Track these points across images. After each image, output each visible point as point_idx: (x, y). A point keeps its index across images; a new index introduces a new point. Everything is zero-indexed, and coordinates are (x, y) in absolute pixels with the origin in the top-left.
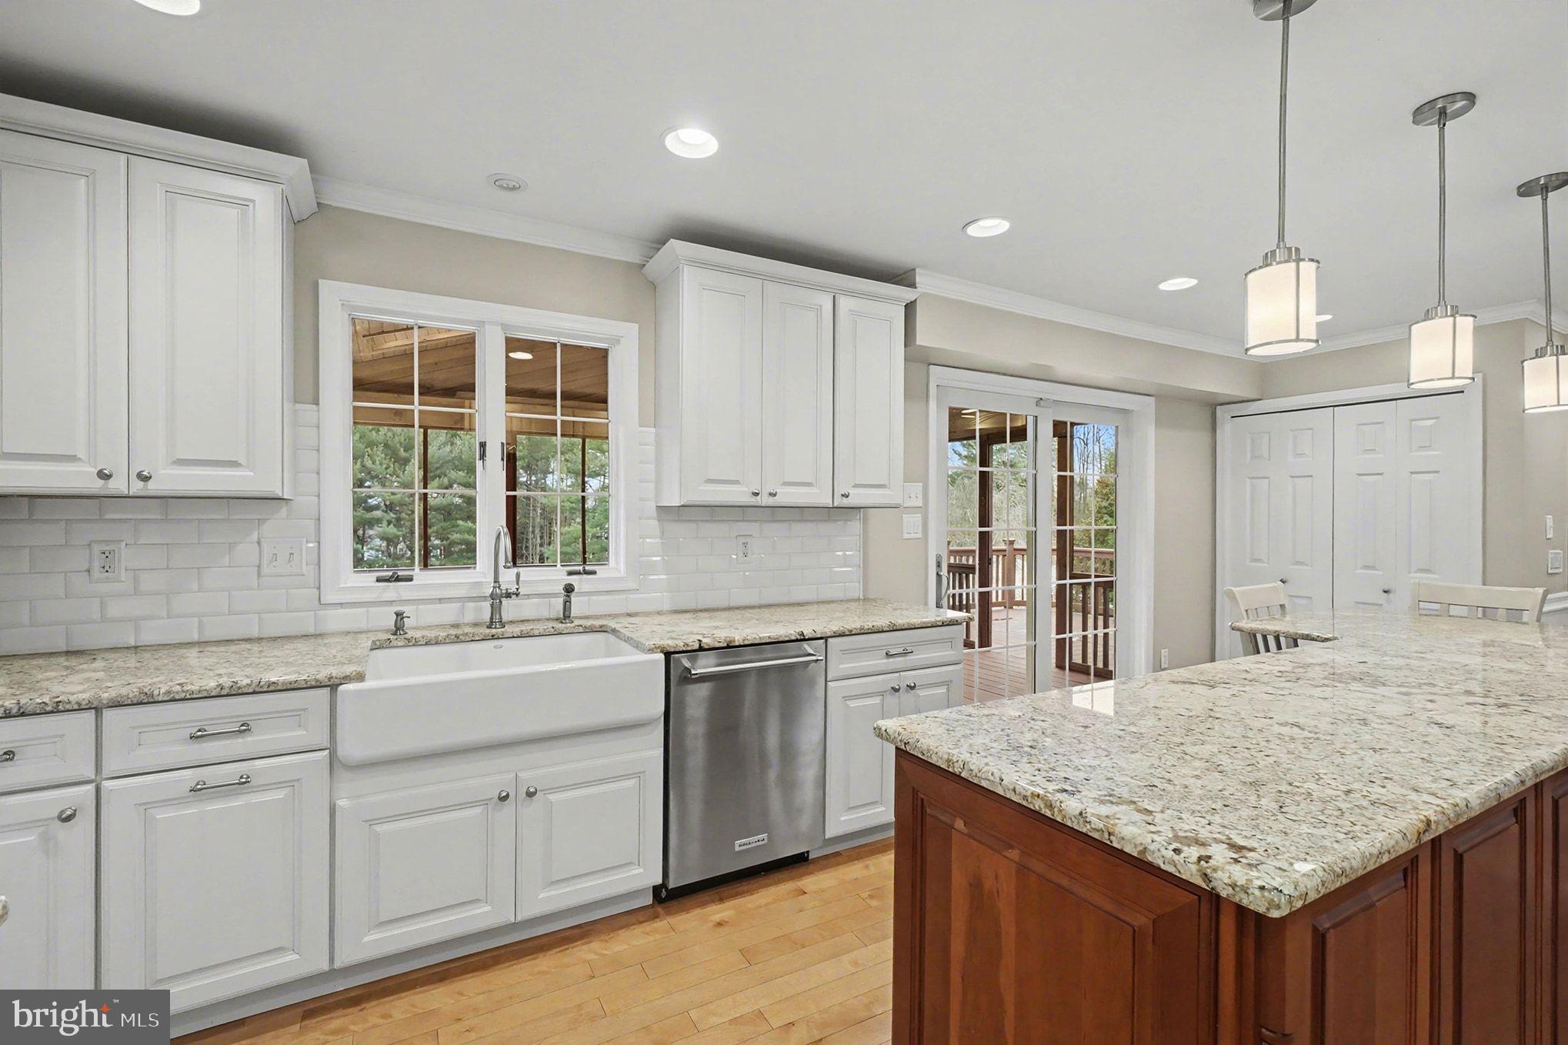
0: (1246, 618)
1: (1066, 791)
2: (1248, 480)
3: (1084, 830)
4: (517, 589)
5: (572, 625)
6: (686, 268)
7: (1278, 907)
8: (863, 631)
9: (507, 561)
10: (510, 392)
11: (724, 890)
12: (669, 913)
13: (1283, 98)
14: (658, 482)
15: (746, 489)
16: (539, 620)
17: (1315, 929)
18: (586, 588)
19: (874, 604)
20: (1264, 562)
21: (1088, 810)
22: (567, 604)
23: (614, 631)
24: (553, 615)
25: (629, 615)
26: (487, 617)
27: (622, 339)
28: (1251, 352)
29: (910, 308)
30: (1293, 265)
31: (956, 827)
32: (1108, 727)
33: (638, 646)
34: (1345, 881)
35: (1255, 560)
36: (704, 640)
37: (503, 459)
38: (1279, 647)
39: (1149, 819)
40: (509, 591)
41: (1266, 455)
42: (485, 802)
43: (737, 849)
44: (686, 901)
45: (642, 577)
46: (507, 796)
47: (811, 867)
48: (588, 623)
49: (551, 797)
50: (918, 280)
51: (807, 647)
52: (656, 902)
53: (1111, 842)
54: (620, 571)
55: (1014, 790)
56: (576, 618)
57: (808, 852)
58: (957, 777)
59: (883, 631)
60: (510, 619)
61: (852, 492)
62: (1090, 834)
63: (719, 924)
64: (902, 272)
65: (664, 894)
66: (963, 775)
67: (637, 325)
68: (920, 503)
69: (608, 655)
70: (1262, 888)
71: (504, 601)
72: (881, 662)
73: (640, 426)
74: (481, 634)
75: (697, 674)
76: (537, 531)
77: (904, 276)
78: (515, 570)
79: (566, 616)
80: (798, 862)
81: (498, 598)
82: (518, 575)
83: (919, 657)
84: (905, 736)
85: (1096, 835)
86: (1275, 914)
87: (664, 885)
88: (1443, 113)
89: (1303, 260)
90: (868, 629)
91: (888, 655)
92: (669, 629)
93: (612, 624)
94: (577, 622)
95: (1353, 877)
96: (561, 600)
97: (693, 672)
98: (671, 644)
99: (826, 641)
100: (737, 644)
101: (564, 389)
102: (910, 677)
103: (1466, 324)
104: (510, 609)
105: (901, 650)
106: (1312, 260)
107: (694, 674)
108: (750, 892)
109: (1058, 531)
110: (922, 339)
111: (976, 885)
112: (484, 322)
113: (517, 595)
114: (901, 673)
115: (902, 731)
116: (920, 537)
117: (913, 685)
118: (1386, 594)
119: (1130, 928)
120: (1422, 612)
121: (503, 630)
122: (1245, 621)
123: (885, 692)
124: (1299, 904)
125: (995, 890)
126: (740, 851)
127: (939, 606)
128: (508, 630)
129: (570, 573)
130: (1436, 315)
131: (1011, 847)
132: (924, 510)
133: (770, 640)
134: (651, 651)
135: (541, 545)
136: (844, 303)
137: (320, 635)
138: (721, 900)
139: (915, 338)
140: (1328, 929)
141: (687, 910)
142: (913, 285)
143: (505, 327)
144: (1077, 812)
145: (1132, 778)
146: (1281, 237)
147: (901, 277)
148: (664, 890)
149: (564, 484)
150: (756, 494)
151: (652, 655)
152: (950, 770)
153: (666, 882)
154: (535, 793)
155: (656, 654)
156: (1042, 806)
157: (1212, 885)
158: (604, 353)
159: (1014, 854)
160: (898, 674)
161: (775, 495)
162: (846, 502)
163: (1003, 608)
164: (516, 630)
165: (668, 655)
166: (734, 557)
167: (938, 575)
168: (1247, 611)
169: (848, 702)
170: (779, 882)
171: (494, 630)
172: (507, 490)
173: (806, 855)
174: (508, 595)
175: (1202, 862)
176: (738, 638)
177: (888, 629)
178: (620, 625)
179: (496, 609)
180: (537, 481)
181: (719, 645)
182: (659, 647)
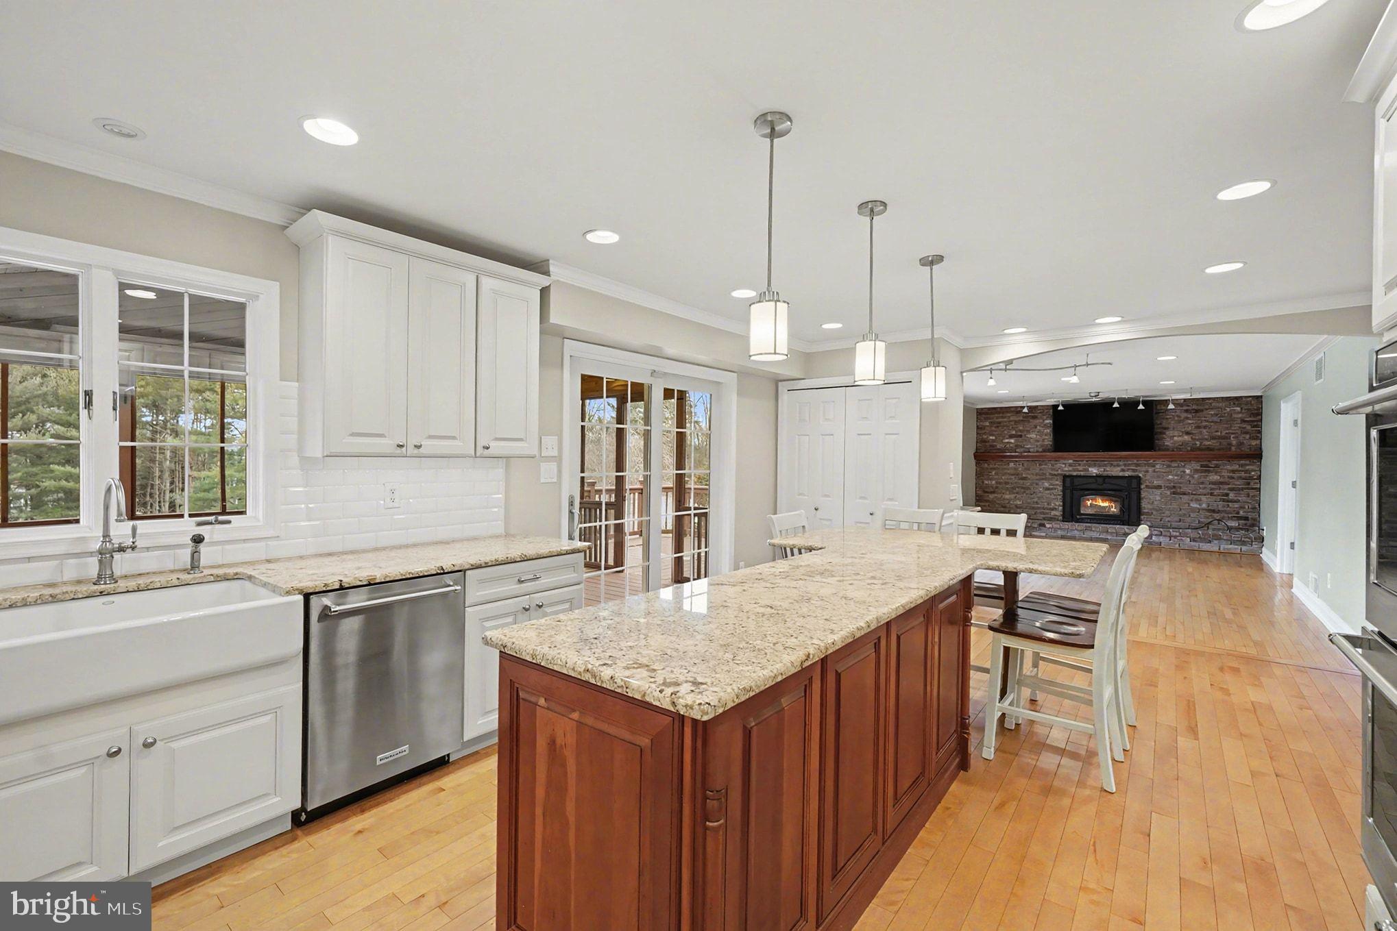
0: (779, 536)
1: (607, 664)
2: (797, 436)
3: (613, 689)
4: (133, 543)
5: (202, 574)
6: (330, 238)
7: (707, 713)
8: (497, 563)
9: (119, 514)
10: (124, 330)
11: (366, 803)
12: (309, 834)
13: (771, 191)
14: (301, 433)
15: (392, 442)
16: (161, 573)
17: (745, 727)
18: (217, 538)
19: (513, 539)
20: (805, 496)
21: (616, 675)
22: (195, 554)
23: (250, 578)
24: (180, 566)
25: (269, 561)
26: (93, 571)
27: (261, 296)
28: (752, 358)
29: (545, 292)
30: (773, 303)
31: (539, 704)
32: (655, 619)
33: (275, 589)
34: (752, 694)
35: (800, 494)
36: (345, 580)
37: (114, 409)
38: (793, 555)
39: (653, 675)
40: (122, 545)
41: (807, 419)
42: (90, 762)
43: (378, 763)
44: (326, 820)
45: (283, 524)
46: (120, 750)
47: (451, 768)
48: (220, 572)
49: (174, 745)
50: (552, 269)
51: (447, 579)
52: (294, 826)
53: (627, 693)
54: (259, 521)
55: (573, 669)
56: (204, 568)
57: (448, 755)
58: (538, 667)
59: (516, 562)
60: (124, 573)
61: (492, 444)
62: (616, 690)
63: (360, 832)
64: (539, 261)
65: (303, 817)
66: (542, 664)
67: (278, 283)
68: (555, 453)
69: (243, 600)
70: (700, 704)
71: (117, 556)
72: (514, 588)
73: (281, 380)
74: (86, 591)
75: (337, 611)
76: (167, 475)
77: (540, 264)
78: (131, 523)
79: (194, 565)
80: (440, 765)
81: (106, 555)
82: (134, 529)
83: (545, 581)
84: (506, 640)
85: (619, 690)
86: (705, 718)
87: (303, 808)
88: (872, 210)
89: (779, 301)
90: (502, 560)
91: (520, 582)
92: (311, 572)
93: (249, 571)
94: (206, 572)
95: (757, 691)
96: (188, 551)
97: (332, 610)
98: (309, 584)
99: (465, 572)
100: (378, 581)
101: (194, 330)
102: (538, 598)
103: (881, 345)
104: (122, 565)
105: (531, 577)
106: (784, 302)
107: (334, 612)
108: (391, 800)
109: (677, 474)
110: (555, 318)
111: (552, 742)
112: (90, 265)
113: (133, 548)
114: (532, 596)
115: (503, 637)
116: (556, 481)
117: (541, 604)
118: (870, 516)
119: (638, 747)
120: (887, 527)
121: (116, 585)
122: (779, 538)
123: (517, 612)
124: (721, 711)
125: (563, 744)
126: (381, 764)
127: (571, 538)
128: (121, 585)
129: (199, 524)
130: (867, 339)
131: (574, 711)
132: (558, 459)
133: (411, 576)
134: (288, 593)
135: (171, 491)
136: (486, 283)
138: (363, 811)
139: (549, 319)
140: (753, 726)
141: (328, 827)
142: (547, 273)
143: (117, 273)
144: (609, 678)
145: (654, 651)
146: (769, 284)
147: (537, 266)
148: (303, 814)
149: (202, 425)
150: (401, 446)
151: (289, 597)
152: (534, 661)
153: (305, 806)
154: (152, 744)
155: (295, 596)
156: (590, 677)
157: (677, 708)
158: (241, 307)
159: (575, 715)
160: (528, 596)
161: (420, 446)
162: (486, 452)
163: (638, 536)
164: (132, 584)
165: (307, 597)
166: (382, 502)
167: (571, 513)
168: (781, 531)
169: (485, 624)
170: (420, 786)
171: (103, 586)
172: (120, 441)
173: (447, 758)
174: (121, 549)
175: (673, 695)
176: (379, 575)
177: (519, 560)
178: (257, 572)
179: (105, 564)
180: (165, 422)
181: (360, 583)
182: (297, 589)
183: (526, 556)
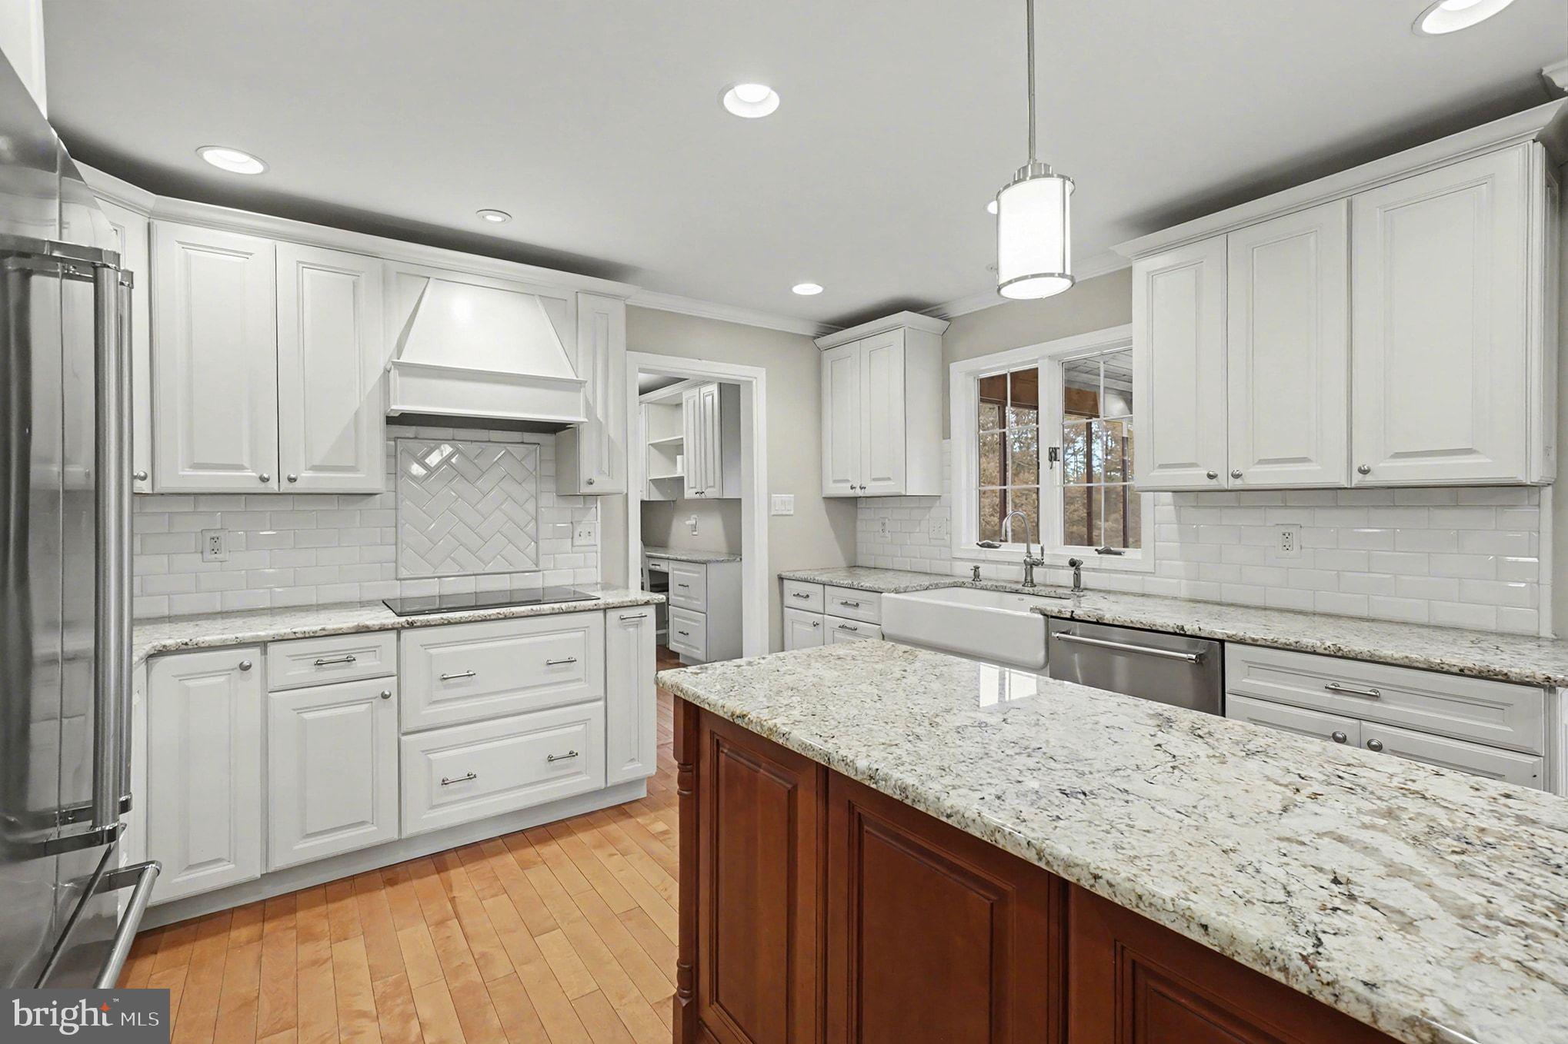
4: (1042, 560)
22: (1075, 576)
25: (1143, 595)
40: (1037, 561)
45: (1157, 561)
59: (1315, 653)
79: (1076, 585)
81: (1028, 565)
83: (1394, 708)
91: (1331, 689)
98: (1048, 608)
99: (1219, 643)
100: (1107, 622)
102: (1376, 733)
105: (1364, 690)
113: (1042, 564)
114: (1364, 723)
117: (1376, 745)
134: (1032, 610)
137: (952, 576)
150: (1212, 476)
155: (1037, 614)
161: (1239, 475)
165: (1046, 617)
176: (1108, 616)
177: (1324, 652)
179: (1029, 572)
181: (1089, 619)
182: (1039, 609)
183: (1340, 649)
